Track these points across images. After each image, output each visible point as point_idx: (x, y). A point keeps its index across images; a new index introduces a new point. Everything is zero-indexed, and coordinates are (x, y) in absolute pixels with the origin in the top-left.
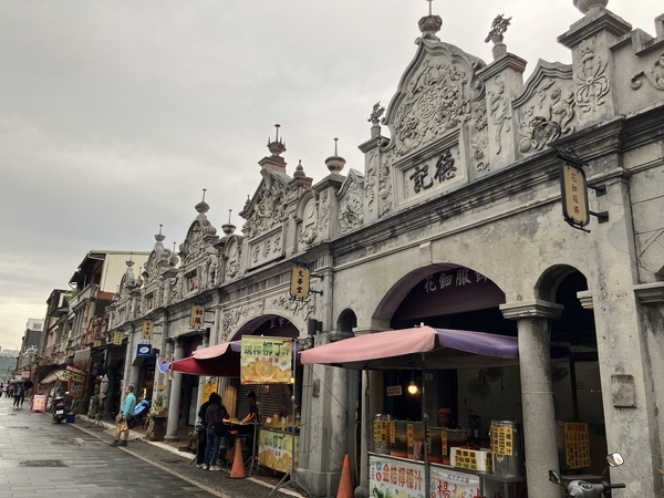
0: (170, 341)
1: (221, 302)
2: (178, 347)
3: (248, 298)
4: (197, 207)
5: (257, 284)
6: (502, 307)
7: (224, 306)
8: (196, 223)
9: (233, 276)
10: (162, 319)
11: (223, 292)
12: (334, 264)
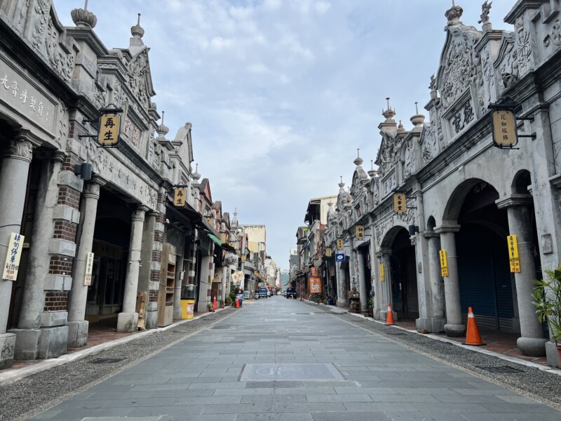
0: (354, 250)
1: (373, 221)
2: (359, 253)
3: (385, 217)
4: (355, 162)
5: (388, 207)
6: (497, 202)
7: (375, 224)
8: (356, 172)
9: (377, 204)
10: (348, 237)
11: (373, 215)
12: (422, 188)
